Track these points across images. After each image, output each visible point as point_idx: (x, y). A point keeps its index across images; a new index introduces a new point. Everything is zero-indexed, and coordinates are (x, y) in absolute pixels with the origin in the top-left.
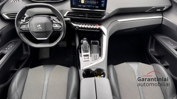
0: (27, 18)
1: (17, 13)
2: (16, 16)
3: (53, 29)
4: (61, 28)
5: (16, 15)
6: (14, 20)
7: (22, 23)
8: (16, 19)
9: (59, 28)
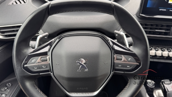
0: (44, 37)
1: (19, 27)
2: (18, 34)
3: (114, 69)
4: (137, 67)
5: (17, 31)
6: (12, 41)
7: (32, 50)
8: (16, 39)
9: (131, 65)
